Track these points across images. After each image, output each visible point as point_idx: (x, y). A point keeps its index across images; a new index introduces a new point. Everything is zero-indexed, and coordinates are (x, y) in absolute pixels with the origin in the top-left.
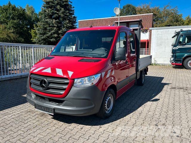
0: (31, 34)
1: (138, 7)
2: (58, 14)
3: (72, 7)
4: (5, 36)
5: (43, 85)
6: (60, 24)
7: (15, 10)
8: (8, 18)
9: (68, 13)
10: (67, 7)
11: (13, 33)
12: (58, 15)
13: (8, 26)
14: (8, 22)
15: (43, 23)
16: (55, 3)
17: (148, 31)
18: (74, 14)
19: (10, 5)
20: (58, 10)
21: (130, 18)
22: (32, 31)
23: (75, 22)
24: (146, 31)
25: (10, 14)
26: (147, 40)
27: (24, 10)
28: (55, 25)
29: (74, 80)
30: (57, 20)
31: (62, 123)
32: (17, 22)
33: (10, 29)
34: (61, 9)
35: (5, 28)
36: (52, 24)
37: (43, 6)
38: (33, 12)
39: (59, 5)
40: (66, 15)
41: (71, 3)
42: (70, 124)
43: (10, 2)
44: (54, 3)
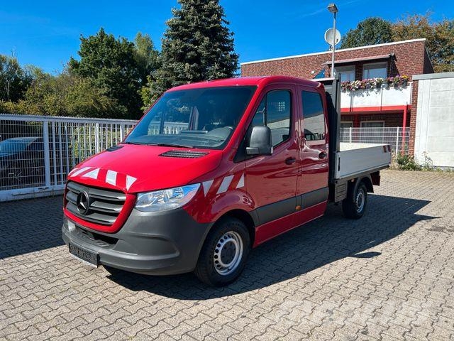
0: (141, 96)
1: (397, 23)
2: (196, 50)
3: (228, 34)
4: (91, 102)
5: (82, 204)
6: (200, 73)
7: (112, 47)
8: (98, 63)
9: (219, 47)
10: (217, 35)
11: (107, 94)
12: (196, 52)
13: (97, 82)
14: (98, 71)
15: (164, 73)
16: (191, 27)
17: (411, 83)
18: (233, 50)
19: (102, 35)
20: (196, 43)
21: (366, 52)
22: (144, 89)
23: (234, 68)
24: (404, 83)
25: (103, 55)
26: (406, 105)
27: (130, 46)
28: (189, 76)
29: (136, 194)
30: (195, 65)
31: (122, 288)
32: (115, 72)
33: (100, 88)
34: (202, 40)
35: (92, 85)
36: (183, 73)
37: (166, 36)
38: (149, 48)
39: (201, 31)
40: (213, 53)
41: (228, 23)
42: (136, 292)
43: (102, 29)
44: (187, 27)
